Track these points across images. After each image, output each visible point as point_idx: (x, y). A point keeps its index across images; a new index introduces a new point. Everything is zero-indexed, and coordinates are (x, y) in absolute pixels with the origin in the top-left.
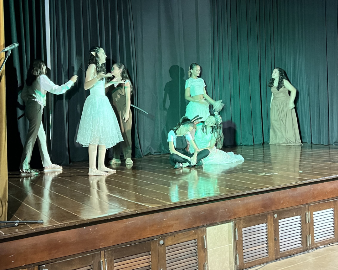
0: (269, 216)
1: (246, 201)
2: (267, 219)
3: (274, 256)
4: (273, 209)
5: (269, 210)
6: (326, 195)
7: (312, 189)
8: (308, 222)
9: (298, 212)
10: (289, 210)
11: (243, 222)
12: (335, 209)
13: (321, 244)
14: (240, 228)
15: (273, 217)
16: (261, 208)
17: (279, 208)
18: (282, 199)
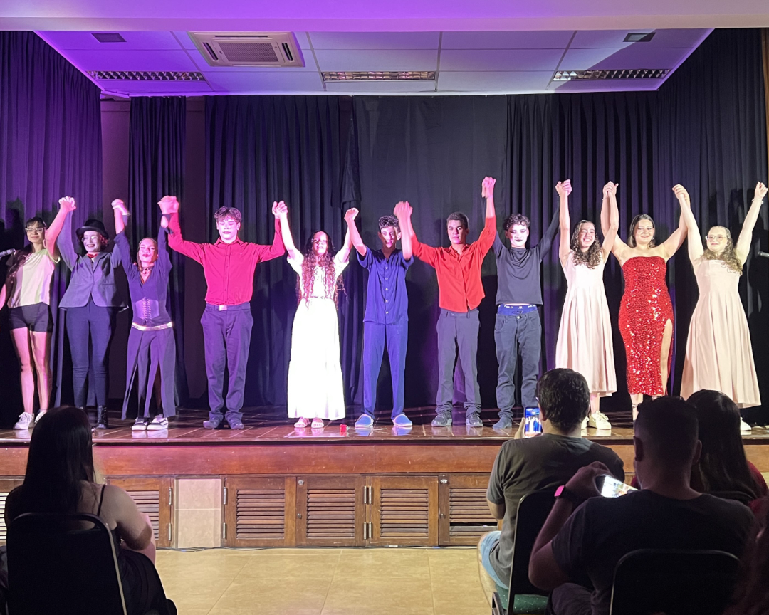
0: (288, 481)
1: (244, 453)
2: (284, 485)
3: (294, 541)
4: (296, 470)
5: (287, 471)
6: (409, 466)
7: (379, 452)
8: (368, 502)
9: (348, 484)
10: (329, 478)
11: (239, 481)
12: (430, 492)
13: (394, 541)
14: (233, 489)
15: (295, 482)
16: (271, 466)
17: (307, 472)
18: (314, 459)
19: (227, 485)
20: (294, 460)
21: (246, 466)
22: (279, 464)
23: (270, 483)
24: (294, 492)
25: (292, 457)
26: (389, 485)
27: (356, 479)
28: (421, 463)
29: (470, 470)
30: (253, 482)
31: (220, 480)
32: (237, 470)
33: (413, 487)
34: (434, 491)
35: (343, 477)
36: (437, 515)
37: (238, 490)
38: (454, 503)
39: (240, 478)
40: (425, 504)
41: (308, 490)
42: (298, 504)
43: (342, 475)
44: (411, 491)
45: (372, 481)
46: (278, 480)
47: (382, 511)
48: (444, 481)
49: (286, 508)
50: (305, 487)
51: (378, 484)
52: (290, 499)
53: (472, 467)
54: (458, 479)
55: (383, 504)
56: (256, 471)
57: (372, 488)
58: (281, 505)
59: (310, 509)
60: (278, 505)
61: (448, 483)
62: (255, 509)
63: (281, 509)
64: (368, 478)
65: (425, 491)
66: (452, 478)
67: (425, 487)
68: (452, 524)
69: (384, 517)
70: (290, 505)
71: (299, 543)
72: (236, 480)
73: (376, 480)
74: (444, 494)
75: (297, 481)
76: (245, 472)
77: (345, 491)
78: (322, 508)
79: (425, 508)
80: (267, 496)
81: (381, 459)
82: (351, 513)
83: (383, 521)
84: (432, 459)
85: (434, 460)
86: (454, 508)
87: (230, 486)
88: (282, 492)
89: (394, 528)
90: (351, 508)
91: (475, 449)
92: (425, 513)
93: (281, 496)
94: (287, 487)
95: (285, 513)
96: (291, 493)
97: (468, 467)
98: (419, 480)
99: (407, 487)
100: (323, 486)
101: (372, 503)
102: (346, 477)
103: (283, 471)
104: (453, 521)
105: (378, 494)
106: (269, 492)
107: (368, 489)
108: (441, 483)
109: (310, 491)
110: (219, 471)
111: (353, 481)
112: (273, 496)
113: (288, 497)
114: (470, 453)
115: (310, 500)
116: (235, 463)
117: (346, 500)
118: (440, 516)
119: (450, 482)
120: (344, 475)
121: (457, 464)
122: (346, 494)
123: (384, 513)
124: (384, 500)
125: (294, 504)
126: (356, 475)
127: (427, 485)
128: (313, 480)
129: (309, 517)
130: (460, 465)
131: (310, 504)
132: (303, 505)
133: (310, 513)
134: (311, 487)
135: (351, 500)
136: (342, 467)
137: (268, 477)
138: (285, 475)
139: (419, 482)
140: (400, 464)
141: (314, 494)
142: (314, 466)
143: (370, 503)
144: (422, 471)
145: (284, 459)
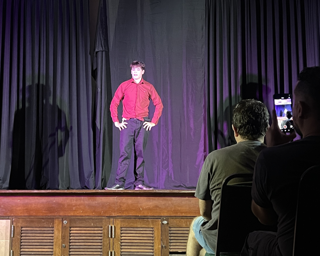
0: (56, 221)
1: (26, 202)
2: (53, 224)
4: (62, 214)
5: (56, 214)
6: (140, 211)
7: (119, 201)
8: (111, 237)
9: (98, 223)
10: (84, 219)
11: (23, 221)
12: (155, 229)
14: (18, 227)
15: (61, 223)
16: (45, 211)
17: (70, 215)
18: (74, 206)
19: (15, 223)
20: (61, 206)
21: (28, 210)
22: (50, 209)
23: (44, 222)
24: (61, 229)
25: (59, 204)
26: (126, 224)
27: (104, 220)
28: (149, 209)
29: (184, 215)
30: (32, 222)
31: (9, 221)
32: (21, 213)
33: (144, 226)
34: (158, 229)
35: (95, 219)
36: (160, 246)
37: (22, 228)
38: (172, 238)
39: (23, 218)
40: (152, 238)
41: (70, 228)
42: (63, 237)
43: (94, 217)
44: (142, 229)
45: (114, 222)
46: (50, 220)
47: (121, 243)
48: (165, 222)
49: (55, 240)
50: (68, 225)
51: (118, 223)
52: (58, 234)
53: (185, 213)
54: (175, 221)
55: (123, 238)
56: (34, 214)
57: (114, 226)
58: (51, 238)
59: (71, 241)
60: (49, 238)
61: (168, 224)
62: (33, 241)
63: (51, 241)
64: (112, 219)
65: (152, 229)
66: (171, 220)
67: (152, 227)
68: (171, 253)
69: (123, 247)
70: (57, 238)
72: (21, 220)
73: (117, 221)
74: (165, 231)
75: (62, 221)
76: (27, 215)
77: (96, 229)
78: (80, 241)
79: (152, 241)
80: (41, 232)
81: (121, 206)
82: (100, 244)
83: (122, 250)
84: (157, 206)
85: (158, 207)
86: (172, 241)
87: (16, 224)
88: (52, 229)
90: (100, 241)
91: (188, 199)
92: (152, 245)
93: (51, 232)
94: (55, 225)
95: (54, 244)
96: (58, 229)
97: (182, 213)
98: (148, 221)
99: (139, 226)
100: (81, 225)
101: (115, 237)
102: (96, 219)
103: (53, 214)
104: (171, 251)
105: (118, 231)
106: (43, 229)
107: (111, 227)
108: (163, 224)
109: (72, 229)
110: (9, 214)
111: (102, 222)
112: (45, 232)
113: (56, 232)
114: (183, 203)
115: (71, 235)
116: (20, 208)
117: (97, 235)
118: (162, 247)
119: (169, 223)
120: (96, 217)
121: (174, 210)
122: (97, 231)
123: (123, 244)
124: (123, 235)
125: (61, 237)
126: (103, 217)
127: (153, 225)
128: (73, 221)
129: (71, 247)
130: (176, 211)
131: (71, 238)
132: (66, 238)
133: (71, 244)
134: (72, 225)
135: (100, 235)
136: (94, 211)
137: (43, 218)
138: (54, 217)
139: (147, 223)
140: (134, 210)
141: (74, 231)
142: (74, 211)
143: (113, 237)
144: (149, 215)
145: (53, 205)
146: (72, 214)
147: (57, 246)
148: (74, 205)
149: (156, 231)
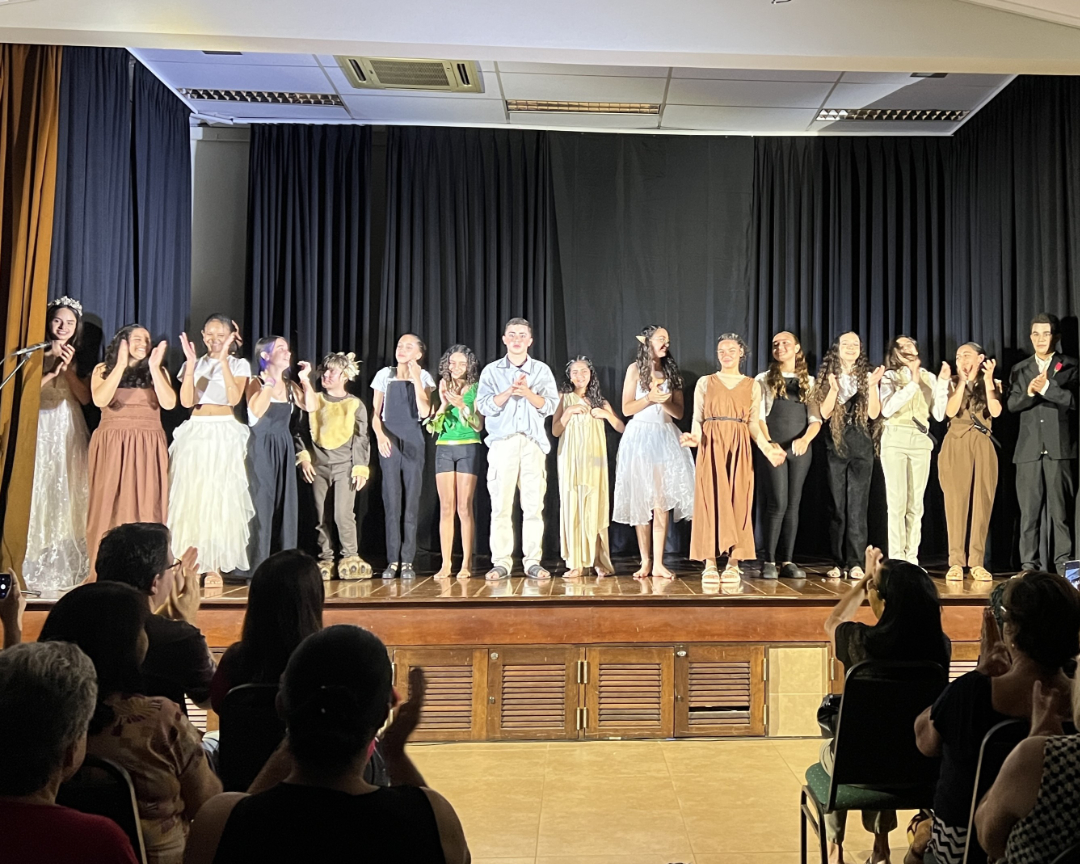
0: (477, 654)
1: (419, 618)
2: (471, 659)
3: (484, 733)
4: (488, 640)
5: (476, 641)
6: (636, 634)
7: (597, 615)
8: (582, 682)
9: (556, 657)
10: (531, 650)
11: (412, 654)
12: (664, 667)
13: (616, 732)
14: (403, 665)
15: (487, 656)
16: (455, 634)
17: (503, 642)
18: (511, 625)
19: (396, 659)
20: (485, 627)
21: (422, 635)
22: (465, 632)
23: (453, 657)
24: (486, 670)
25: (483, 622)
26: (608, 658)
27: (568, 651)
28: (653, 630)
29: (716, 639)
30: (430, 655)
32: (408, 640)
34: (669, 667)
35: (551, 649)
36: (673, 697)
38: (694, 682)
39: (411, 650)
40: (656, 683)
41: (504, 666)
42: (491, 685)
43: (549, 647)
44: (639, 667)
45: (587, 654)
46: (465, 653)
47: (601, 692)
48: (682, 653)
49: (474, 690)
50: (500, 662)
51: (595, 657)
52: (480, 677)
53: (719, 635)
54: (700, 651)
55: (603, 683)
56: (435, 641)
57: (588, 663)
58: (468, 685)
59: (506, 690)
60: (463, 685)
61: (687, 655)
62: (432, 691)
63: (468, 691)
64: (583, 650)
66: (693, 649)
67: (657, 662)
68: (692, 709)
69: (603, 700)
70: (479, 686)
71: (491, 735)
72: (408, 654)
73: (594, 653)
74: (682, 669)
75: (489, 654)
76: (420, 643)
77: (553, 667)
78: (523, 690)
79: (656, 689)
80: (448, 674)
81: (600, 625)
82: (560, 695)
83: (602, 706)
84: (667, 625)
85: (669, 625)
86: (694, 688)
87: (399, 661)
88: (468, 669)
89: (616, 715)
90: (560, 689)
91: (723, 611)
92: (657, 695)
93: (468, 674)
94: (475, 662)
95: (473, 696)
96: (480, 670)
97: (713, 635)
98: (650, 652)
99: (634, 661)
100: (524, 661)
101: (588, 683)
102: (554, 649)
103: (471, 641)
104: (693, 705)
105: (595, 671)
106: (451, 669)
107: (582, 664)
108: (678, 656)
109: (507, 668)
111: (563, 654)
112: (456, 674)
113: (476, 674)
114: (715, 617)
115: (506, 679)
116: (407, 630)
117: (554, 678)
118: (676, 698)
119: (690, 655)
120: (552, 646)
121: (699, 631)
122: (554, 671)
123: (603, 695)
124: (603, 678)
125: (485, 685)
126: (567, 646)
127: (660, 659)
128: (510, 653)
129: (505, 702)
130: (702, 633)
131: (506, 685)
132: (496, 685)
133: (506, 696)
134: (507, 662)
135: (560, 678)
136: (549, 635)
137: (451, 650)
138: (474, 646)
139: (649, 655)
140: (625, 632)
141: (511, 671)
142: (512, 634)
143: (585, 682)
144: (653, 640)
145: (472, 625)
146: (507, 641)
147: (479, 701)
148: (511, 623)
149: (665, 670)
